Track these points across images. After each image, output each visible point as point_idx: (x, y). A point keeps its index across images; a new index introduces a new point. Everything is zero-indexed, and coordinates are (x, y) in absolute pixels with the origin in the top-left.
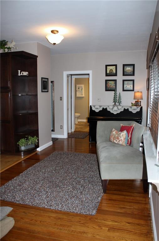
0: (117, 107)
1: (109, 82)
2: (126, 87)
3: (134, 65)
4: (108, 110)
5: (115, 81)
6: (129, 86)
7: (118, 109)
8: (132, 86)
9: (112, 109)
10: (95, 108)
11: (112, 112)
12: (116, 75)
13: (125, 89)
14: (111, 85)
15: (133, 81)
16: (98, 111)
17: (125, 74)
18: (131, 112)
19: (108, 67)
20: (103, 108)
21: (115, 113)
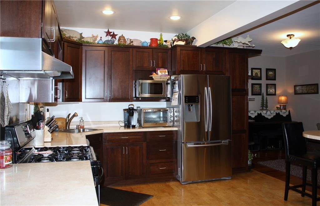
0: (270, 111)
1: (255, 85)
2: (269, 91)
3: (275, 70)
4: (263, 115)
5: (260, 85)
6: (271, 91)
7: (271, 113)
8: (274, 90)
9: (266, 114)
10: (251, 114)
11: (266, 117)
12: (260, 79)
13: (268, 93)
14: (256, 89)
15: (275, 85)
16: (254, 117)
17: (268, 78)
18: (282, 115)
19: (253, 70)
20: (258, 114)
21: (269, 118)
